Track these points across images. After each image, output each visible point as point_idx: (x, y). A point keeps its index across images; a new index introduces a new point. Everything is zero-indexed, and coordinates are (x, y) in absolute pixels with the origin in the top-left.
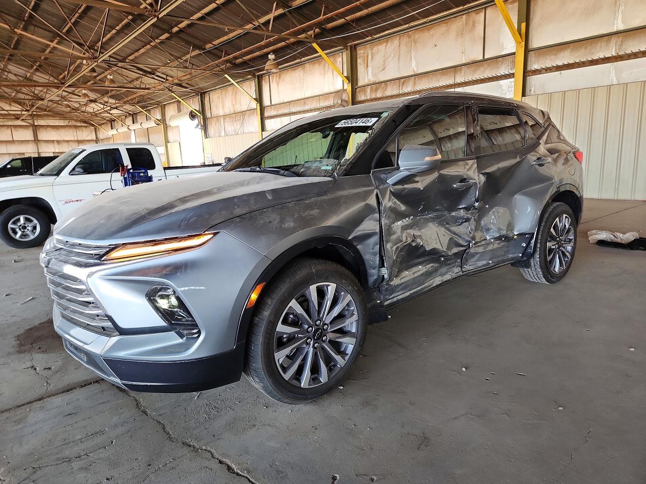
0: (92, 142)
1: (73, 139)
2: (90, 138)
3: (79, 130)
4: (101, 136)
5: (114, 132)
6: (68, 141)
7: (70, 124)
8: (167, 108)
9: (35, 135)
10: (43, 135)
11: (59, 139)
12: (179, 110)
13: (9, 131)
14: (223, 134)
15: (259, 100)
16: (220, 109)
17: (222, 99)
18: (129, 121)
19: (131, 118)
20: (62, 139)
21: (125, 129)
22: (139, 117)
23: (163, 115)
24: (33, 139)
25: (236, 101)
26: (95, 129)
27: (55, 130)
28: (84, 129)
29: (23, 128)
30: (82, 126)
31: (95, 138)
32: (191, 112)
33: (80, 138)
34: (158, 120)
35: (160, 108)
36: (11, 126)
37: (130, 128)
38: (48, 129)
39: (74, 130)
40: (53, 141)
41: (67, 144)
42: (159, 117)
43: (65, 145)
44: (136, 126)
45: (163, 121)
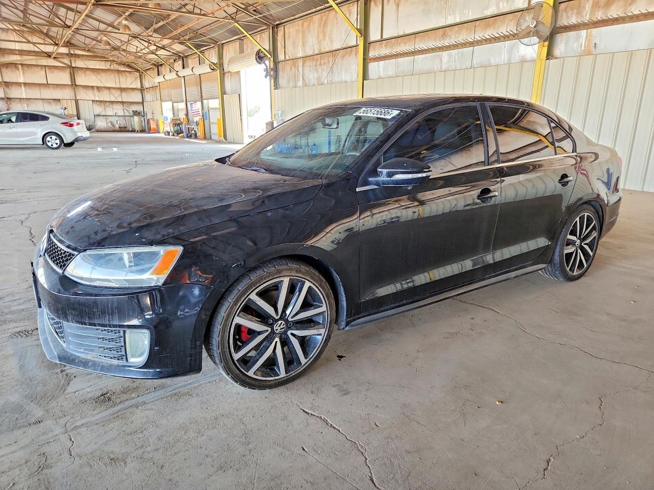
0: (136, 91)
1: (114, 86)
2: (134, 86)
3: (123, 76)
4: (147, 84)
5: (160, 79)
6: (109, 88)
7: (112, 67)
8: (225, 48)
9: (73, 78)
10: (81, 80)
11: (100, 85)
12: (242, 50)
13: (43, 72)
14: (300, 84)
15: (364, 31)
16: (300, 46)
17: (304, 34)
18: (178, 65)
19: (180, 62)
20: (103, 86)
21: (173, 76)
22: (190, 61)
23: (220, 57)
24: (70, 83)
25: (324, 35)
26: (140, 76)
27: (95, 73)
28: (128, 74)
29: (59, 69)
30: (125, 71)
31: (139, 86)
32: (258, 52)
33: (123, 86)
34: (214, 64)
35: (217, 49)
36: (45, 66)
37: (179, 73)
38: (88, 72)
39: (117, 75)
40: (93, 87)
41: (108, 91)
42: (215, 60)
43: (106, 92)
44: (187, 72)
45: (219, 66)
